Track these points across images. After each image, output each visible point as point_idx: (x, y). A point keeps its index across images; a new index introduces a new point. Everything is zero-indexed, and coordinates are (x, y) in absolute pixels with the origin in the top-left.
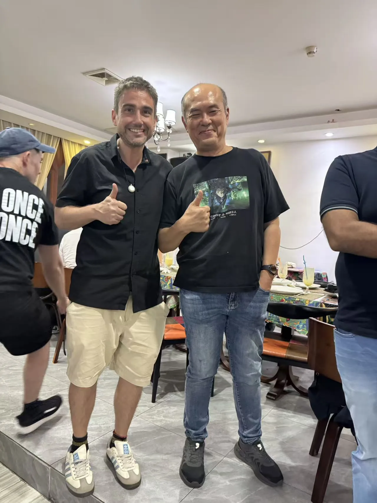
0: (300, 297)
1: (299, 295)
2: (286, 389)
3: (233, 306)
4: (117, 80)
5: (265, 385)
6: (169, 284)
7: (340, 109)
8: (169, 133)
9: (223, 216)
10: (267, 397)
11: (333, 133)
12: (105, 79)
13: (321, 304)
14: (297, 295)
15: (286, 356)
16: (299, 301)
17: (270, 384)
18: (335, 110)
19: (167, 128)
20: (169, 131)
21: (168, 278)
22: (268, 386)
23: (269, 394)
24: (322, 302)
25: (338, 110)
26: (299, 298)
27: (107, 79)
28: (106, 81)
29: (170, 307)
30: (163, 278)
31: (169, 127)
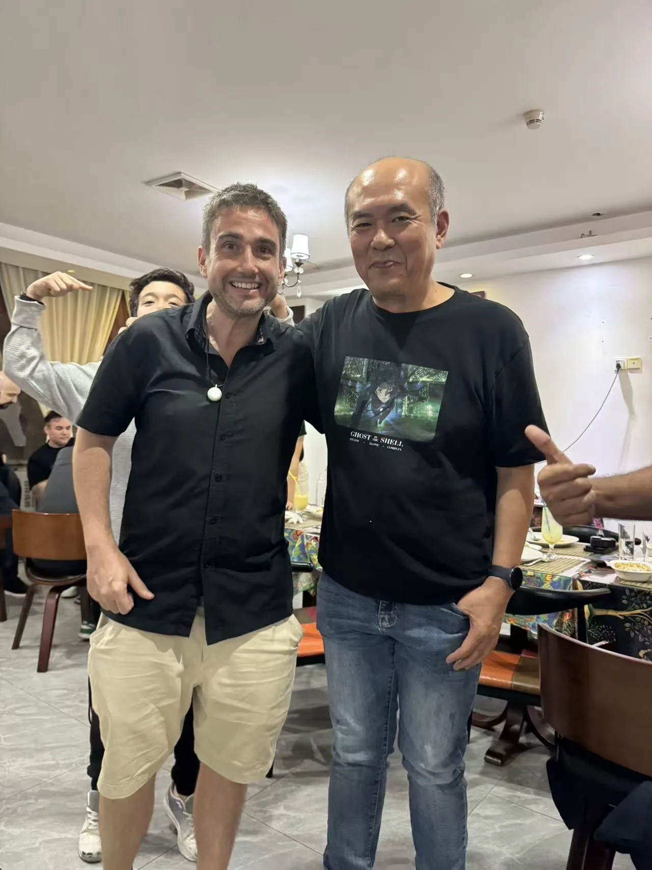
0: (535, 568)
1: (534, 562)
2: (523, 739)
3: (386, 619)
4: (204, 191)
5: (485, 733)
6: (299, 546)
7: (601, 213)
8: (298, 274)
9: (375, 442)
10: (486, 760)
11: (593, 255)
12: (185, 189)
13: (574, 580)
14: (530, 564)
15: (511, 684)
16: (534, 576)
17: (493, 730)
18: (593, 214)
19: (295, 265)
20: (298, 270)
21: (298, 534)
22: (489, 735)
23: (490, 753)
24: (576, 577)
25: (599, 214)
26: (533, 571)
27: (187, 189)
28: (186, 193)
29: (302, 588)
30: (289, 533)
31: (299, 264)
